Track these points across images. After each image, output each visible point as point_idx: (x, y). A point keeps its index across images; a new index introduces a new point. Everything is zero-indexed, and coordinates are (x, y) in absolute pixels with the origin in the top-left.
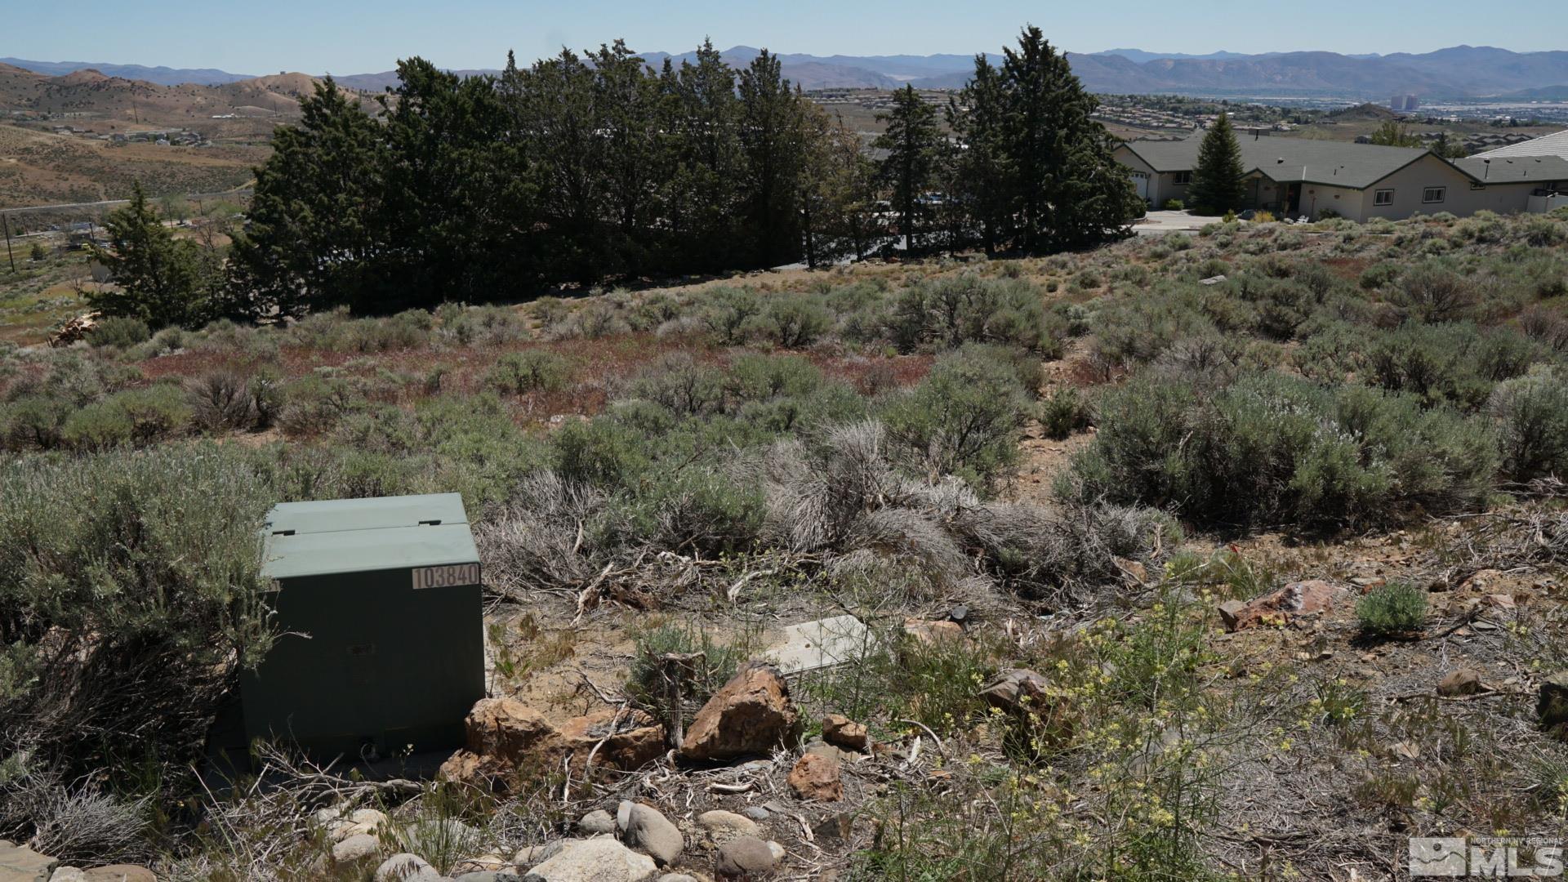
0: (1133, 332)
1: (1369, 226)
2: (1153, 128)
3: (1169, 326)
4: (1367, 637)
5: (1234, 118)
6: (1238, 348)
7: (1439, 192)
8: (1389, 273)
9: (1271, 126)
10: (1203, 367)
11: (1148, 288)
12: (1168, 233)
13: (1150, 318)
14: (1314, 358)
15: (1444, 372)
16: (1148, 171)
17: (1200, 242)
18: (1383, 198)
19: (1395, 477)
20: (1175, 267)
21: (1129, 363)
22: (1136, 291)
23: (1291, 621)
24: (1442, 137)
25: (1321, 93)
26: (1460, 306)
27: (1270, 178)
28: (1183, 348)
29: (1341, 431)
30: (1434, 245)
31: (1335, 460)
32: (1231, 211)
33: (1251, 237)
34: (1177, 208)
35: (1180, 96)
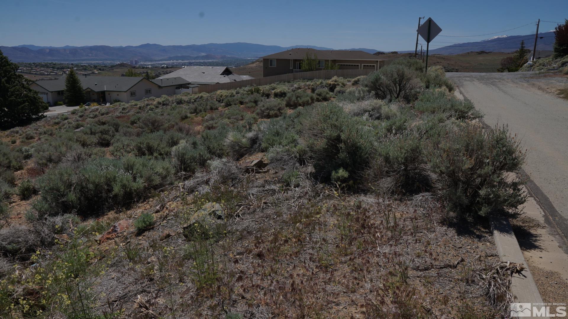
0: (50, 154)
1: (130, 104)
2: (45, 75)
3: (63, 149)
4: (140, 232)
5: (77, 70)
6: (90, 152)
7: (150, 91)
8: (138, 119)
9: (91, 72)
10: (79, 161)
11: (55, 136)
12: (59, 114)
13: (56, 148)
14: (116, 151)
15: (157, 147)
16: (46, 92)
17: (72, 116)
18: (133, 94)
19: (144, 183)
20: (64, 127)
21: (51, 165)
22: (50, 138)
23: (117, 235)
24: (147, 72)
25: (106, 60)
26: (160, 126)
27: (93, 91)
28: (70, 155)
29: (125, 173)
30: (150, 108)
31: (125, 182)
32: (82, 104)
33: (90, 112)
34: (61, 105)
35: (54, 62)
